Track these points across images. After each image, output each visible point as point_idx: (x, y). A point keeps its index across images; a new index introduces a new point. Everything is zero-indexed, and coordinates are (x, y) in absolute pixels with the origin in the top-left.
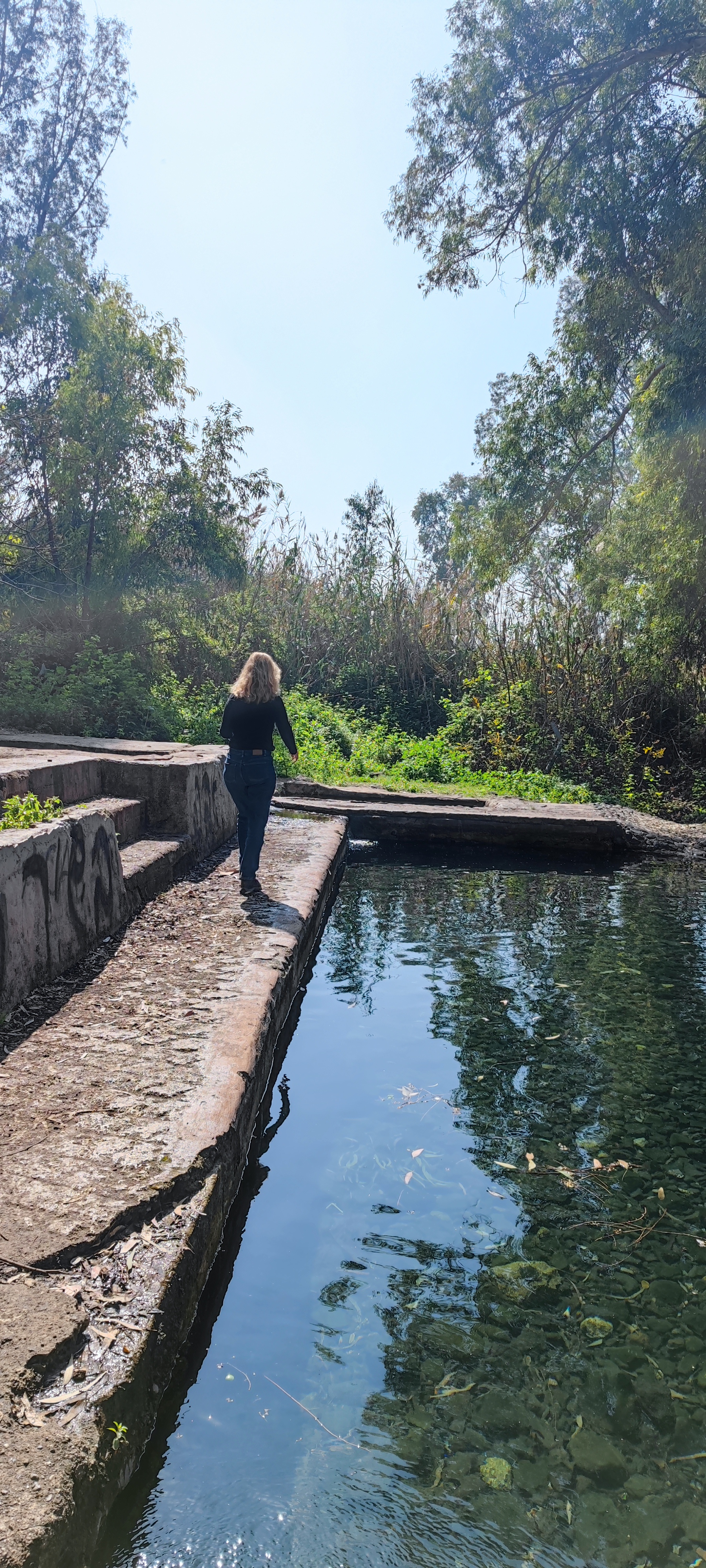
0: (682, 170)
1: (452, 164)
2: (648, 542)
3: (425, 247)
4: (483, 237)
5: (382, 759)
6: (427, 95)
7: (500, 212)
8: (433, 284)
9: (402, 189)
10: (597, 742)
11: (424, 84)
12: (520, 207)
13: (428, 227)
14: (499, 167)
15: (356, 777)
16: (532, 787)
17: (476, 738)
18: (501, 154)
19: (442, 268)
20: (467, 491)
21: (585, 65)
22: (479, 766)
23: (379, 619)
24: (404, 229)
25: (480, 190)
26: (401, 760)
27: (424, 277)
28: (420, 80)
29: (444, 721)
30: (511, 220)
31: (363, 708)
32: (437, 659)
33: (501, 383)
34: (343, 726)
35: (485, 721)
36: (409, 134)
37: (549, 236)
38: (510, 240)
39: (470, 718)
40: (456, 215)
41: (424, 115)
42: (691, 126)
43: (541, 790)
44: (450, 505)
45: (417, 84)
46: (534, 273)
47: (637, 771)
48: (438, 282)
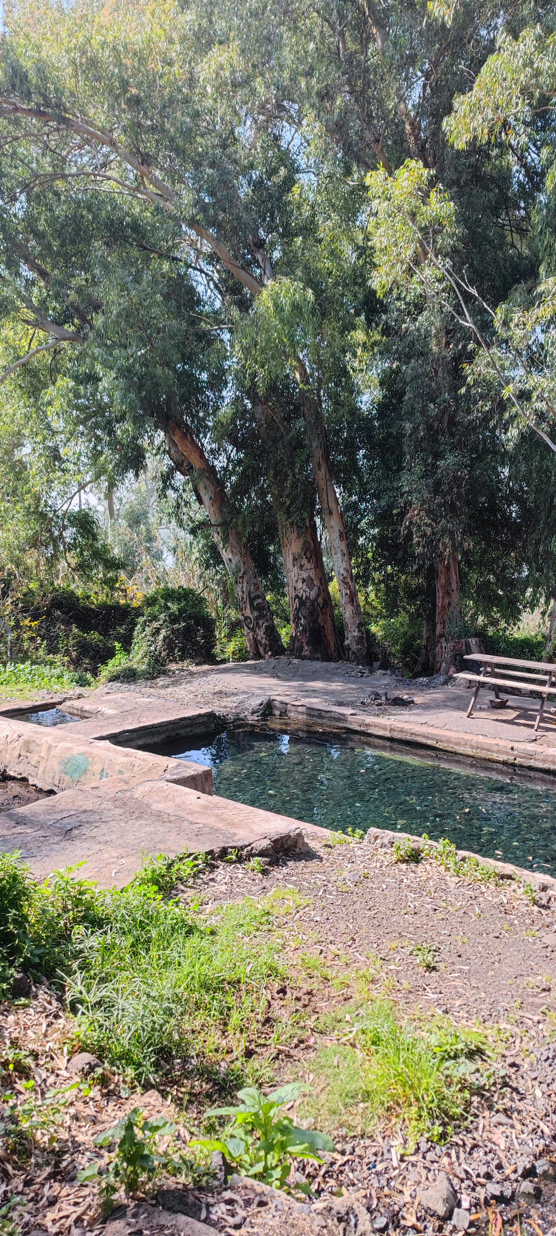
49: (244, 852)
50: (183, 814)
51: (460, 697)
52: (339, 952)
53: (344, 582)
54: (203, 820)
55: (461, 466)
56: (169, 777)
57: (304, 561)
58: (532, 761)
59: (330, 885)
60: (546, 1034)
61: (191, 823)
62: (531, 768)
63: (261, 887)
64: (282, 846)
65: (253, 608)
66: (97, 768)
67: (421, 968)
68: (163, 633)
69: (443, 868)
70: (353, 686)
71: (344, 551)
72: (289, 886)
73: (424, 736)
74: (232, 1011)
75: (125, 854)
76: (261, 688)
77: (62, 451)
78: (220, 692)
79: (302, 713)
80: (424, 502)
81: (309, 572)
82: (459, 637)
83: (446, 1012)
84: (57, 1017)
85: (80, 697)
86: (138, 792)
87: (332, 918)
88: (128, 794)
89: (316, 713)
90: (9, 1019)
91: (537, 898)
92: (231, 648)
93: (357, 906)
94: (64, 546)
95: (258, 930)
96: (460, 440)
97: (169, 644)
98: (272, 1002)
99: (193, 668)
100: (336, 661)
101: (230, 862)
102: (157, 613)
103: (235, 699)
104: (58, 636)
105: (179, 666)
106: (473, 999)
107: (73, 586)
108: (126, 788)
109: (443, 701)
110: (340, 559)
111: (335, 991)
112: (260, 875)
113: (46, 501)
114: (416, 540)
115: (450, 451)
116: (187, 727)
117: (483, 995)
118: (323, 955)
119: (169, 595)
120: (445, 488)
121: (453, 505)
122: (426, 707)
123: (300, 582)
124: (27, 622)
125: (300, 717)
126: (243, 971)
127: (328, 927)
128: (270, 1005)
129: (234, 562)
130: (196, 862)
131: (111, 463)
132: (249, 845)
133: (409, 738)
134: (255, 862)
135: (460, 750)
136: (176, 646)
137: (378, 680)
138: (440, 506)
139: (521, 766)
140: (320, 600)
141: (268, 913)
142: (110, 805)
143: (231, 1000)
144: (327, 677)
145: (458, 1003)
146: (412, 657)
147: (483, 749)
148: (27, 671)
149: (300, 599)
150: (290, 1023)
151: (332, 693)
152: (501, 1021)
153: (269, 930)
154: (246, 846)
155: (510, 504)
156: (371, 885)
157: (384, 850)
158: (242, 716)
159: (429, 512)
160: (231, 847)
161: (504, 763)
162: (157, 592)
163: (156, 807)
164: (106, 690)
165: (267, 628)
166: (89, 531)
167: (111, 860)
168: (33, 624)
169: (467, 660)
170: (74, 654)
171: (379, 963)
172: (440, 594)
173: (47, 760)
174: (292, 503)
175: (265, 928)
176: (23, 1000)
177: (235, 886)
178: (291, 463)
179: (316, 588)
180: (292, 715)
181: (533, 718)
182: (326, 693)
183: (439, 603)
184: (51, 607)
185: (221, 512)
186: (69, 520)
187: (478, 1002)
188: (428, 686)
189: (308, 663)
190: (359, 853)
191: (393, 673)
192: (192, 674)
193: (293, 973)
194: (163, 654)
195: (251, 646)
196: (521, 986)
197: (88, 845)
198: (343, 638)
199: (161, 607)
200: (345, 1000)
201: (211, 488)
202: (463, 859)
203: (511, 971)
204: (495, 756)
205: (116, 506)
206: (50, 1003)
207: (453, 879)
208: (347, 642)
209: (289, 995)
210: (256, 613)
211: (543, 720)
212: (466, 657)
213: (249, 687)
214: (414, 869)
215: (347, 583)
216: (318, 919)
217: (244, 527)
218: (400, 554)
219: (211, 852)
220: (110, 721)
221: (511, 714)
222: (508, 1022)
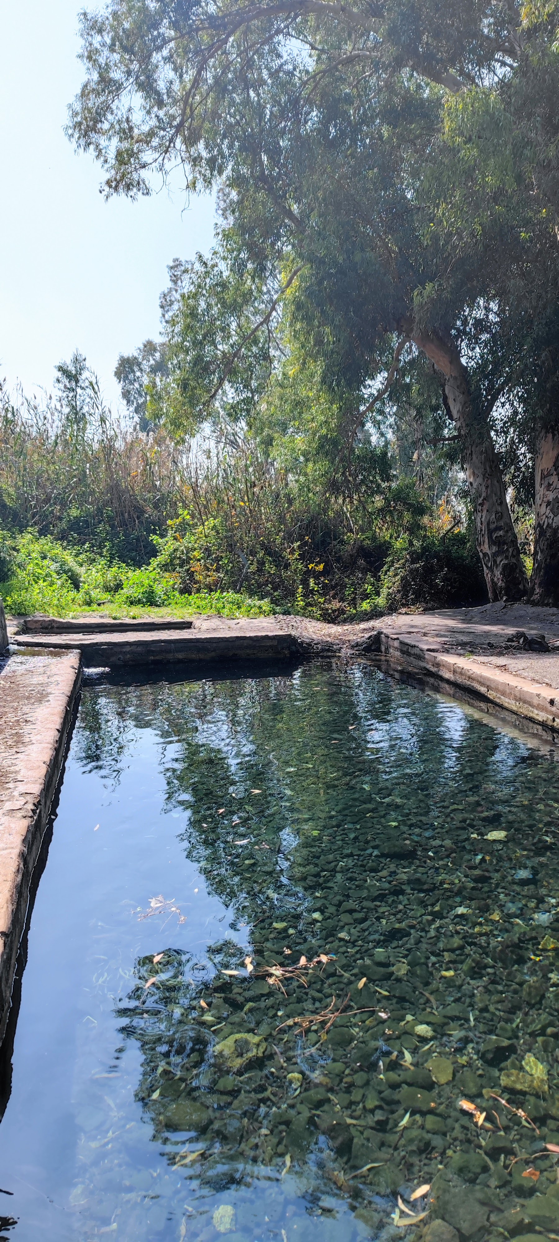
0: (303, 106)
1: (118, 89)
2: (300, 405)
3: (102, 159)
4: (150, 152)
5: (107, 589)
6: (92, 28)
7: (162, 133)
8: (112, 190)
9: (78, 107)
10: (274, 561)
11: (89, 17)
12: (179, 128)
13: (103, 142)
14: (158, 93)
15: (86, 608)
16: (228, 606)
17: (181, 567)
18: (159, 83)
19: (118, 178)
20: (158, 355)
21: (220, 14)
22: (185, 591)
23: (94, 468)
24: (82, 142)
25: (144, 112)
26: (122, 589)
27: (103, 184)
28: (85, 14)
29: (154, 552)
30: (171, 140)
31: (87, 545)
32: (145, 501)
33: (177, 266)
34: (71, 561)
35: (187, 553)
36: (79, 60)
37: (205, 154)
38: (173, 156)
39: (176, 550)
40: (126, 133)
41: (91, 44)
42: (307, 72)
43: (235, 607)
44: (146, 366)
45: (82, 17)
46: (194, 183)
47: (305, 582)
48: (116, 189)
57: (554, 479)
68: (402, 572)
73: (478, 681)
79: (397, 649)
89: (406, 649)
102: (403, 551)
125: (396, 653)
133: (467, 682)
147: (525, 702)
158: (336, 647)
165: (505, 567)
180: (391, 651)
210: (494, 549)
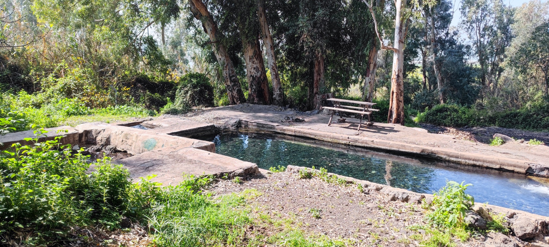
49: (231, 175)
50: (202, 160)
51: (325, 119)
52: (277, 213)
53: (273, 69)
54: (211, 162)
55: (325, 15)
56: (194, 146)
57: (255, 60)
58: (357, 143)
59: (271, 188)
60: (370, 241)
61: (206, 164)
62: (356, 146)
63: (239, 188)
64: (249, 172)
65: (231, 81)
66: (160, 144)
67: (314, 218)
68: (190, 93)
69: (322, 180)
70: (277, 115)
71: (273, 54)
72: (252, 188)
73: (309, 134)
74: (228, 236)
75: (175, 176)
76: (236, 116)
77: (139, 6)
78: (217, 118)
79: (255, 126)
80: (309, 31)
81: (257, 65)
82: (324, 93)
83: (326, 234)
84: (144, 236)
85: (151, 119)
86: (180, 152)
87: (273, 200)
88: (176, 153)
89: (261, 126)
90: (120, 237)
91: (363, 190)
92: (221, 102)
93: (284, 195)
94: (141, 53)
95: (239, 205)
96: (325, 3)
97: (193, 98)
98: (247, 232)
99: (204, 109)
100: (270, 105)
101: (225, 179)
102: (187, 84)
103: (224, 120)
104: (140, 96)
105: (198, 107)
106: (338, 229)
107: (146, 74)
108: (174, 151)
109: (317, 120)
110: (271, 58)
111: (276, 227)
112: (239, 184)
113: (132, 31)
114: (305, 49)
115: (321, 8)
116: (202, 131)
117: (342, 227)
118: (269, 214)
119: (192, 76)
120: (318, 25)
121: (322, 33)
122: (310, 122)
123: (253, 69)
124: (124, 89)
125: (254, 127)
126: (234, 220)
127: (271, 203)
128: (246, 233)
129: (222, 60)
130: (209, 179)
131: (163, 11)
132: (234, 172)
133: (303, 135)
134: (236, 179)
135: (326, 139)
136: (196, 99)
137: (288, 112)
138: (316, 33)
139: (352, 146)
140: (262, 77)
141: (243, 198)
142: (167, 157)
143: (228, 231)
144: (266, 111)
145: (331, 230)
146: (302, 105)
147: (336, 139)
148: (125, 109)
149: (253, 77)
150: (255, 239)
151: (268, 118)
152: (351, 237)
153: (244, 205)
154: (232, 172)
155: (346, 36)
156: (290, 187)
157: (295, 174)
158: (227, 127)
159: (311, 36)
160: (225, 173)
161: (345, 145)
162: (186, 76)
163: (189, 158)
164: (163, 117)
165: (238, 90)
166: (153, 46)
167: (168, 179)
168: (127, 89)
169: (328, 101)
170: (148, 104)
171: (295, 216)
172: (315, 75)
173: (136, 142)
174: (249, 32)
175: (242, 204)
176: (127, 229)
177: (227, 188)
178: (248, 13)
179: (260, 72)
180: (250, 126)
181: (357, 126)
182: (264, 117)
183: (315, 78)
184: (136, 82)
185: (216, 36)
186: (143, 41)
187: (340, 230)
188: (310, 114)
189: (257, 105)
190: (284, 175)
191: (295, 109)
192: (203, 111)
193: (256, 221)
194: (190, 102)
195: (230, 99)
196: (359, 223)
197: (157, 173)
198: (272, 94)
199: (188, 81)
200: (280, 230)
201: (211, 25)
202: (331, 176)
203: (354, 218)
204: (341, 142)
205: (166, 39)
206: (140, 230)
207: (326, 184)
208: (274, 96)
209: (254, 229)
210: (233, 84)
211: (361, 127)
212: (328, 99)
213: (230, 115)
214: (309, 181)
215: (274, 69)
216: (266, 200)
217: (227, 44)
218: (298, 57)
219: (216, 175)
220: (166, 129)
221: (347, 125)
222: (354, 237)
